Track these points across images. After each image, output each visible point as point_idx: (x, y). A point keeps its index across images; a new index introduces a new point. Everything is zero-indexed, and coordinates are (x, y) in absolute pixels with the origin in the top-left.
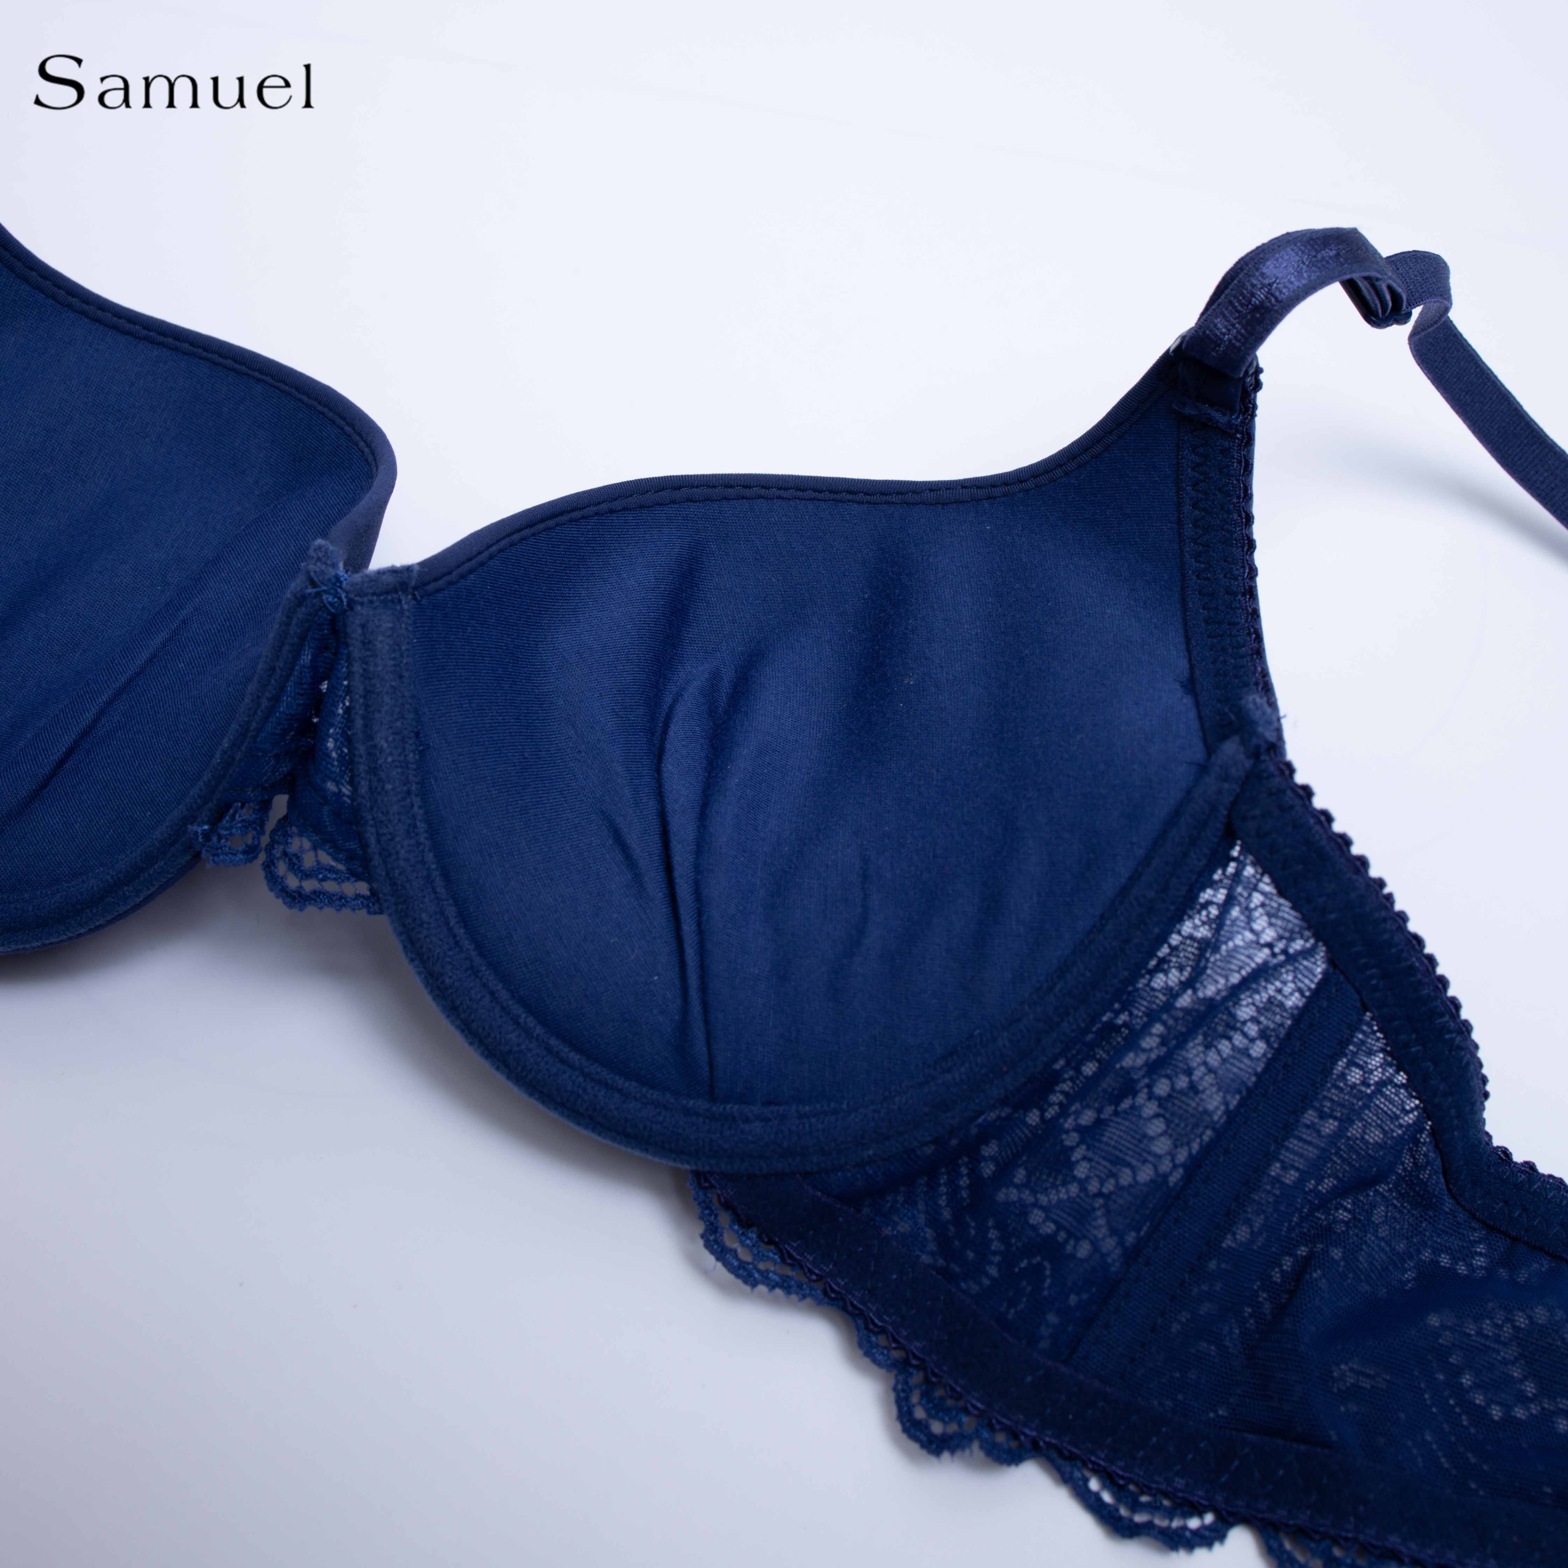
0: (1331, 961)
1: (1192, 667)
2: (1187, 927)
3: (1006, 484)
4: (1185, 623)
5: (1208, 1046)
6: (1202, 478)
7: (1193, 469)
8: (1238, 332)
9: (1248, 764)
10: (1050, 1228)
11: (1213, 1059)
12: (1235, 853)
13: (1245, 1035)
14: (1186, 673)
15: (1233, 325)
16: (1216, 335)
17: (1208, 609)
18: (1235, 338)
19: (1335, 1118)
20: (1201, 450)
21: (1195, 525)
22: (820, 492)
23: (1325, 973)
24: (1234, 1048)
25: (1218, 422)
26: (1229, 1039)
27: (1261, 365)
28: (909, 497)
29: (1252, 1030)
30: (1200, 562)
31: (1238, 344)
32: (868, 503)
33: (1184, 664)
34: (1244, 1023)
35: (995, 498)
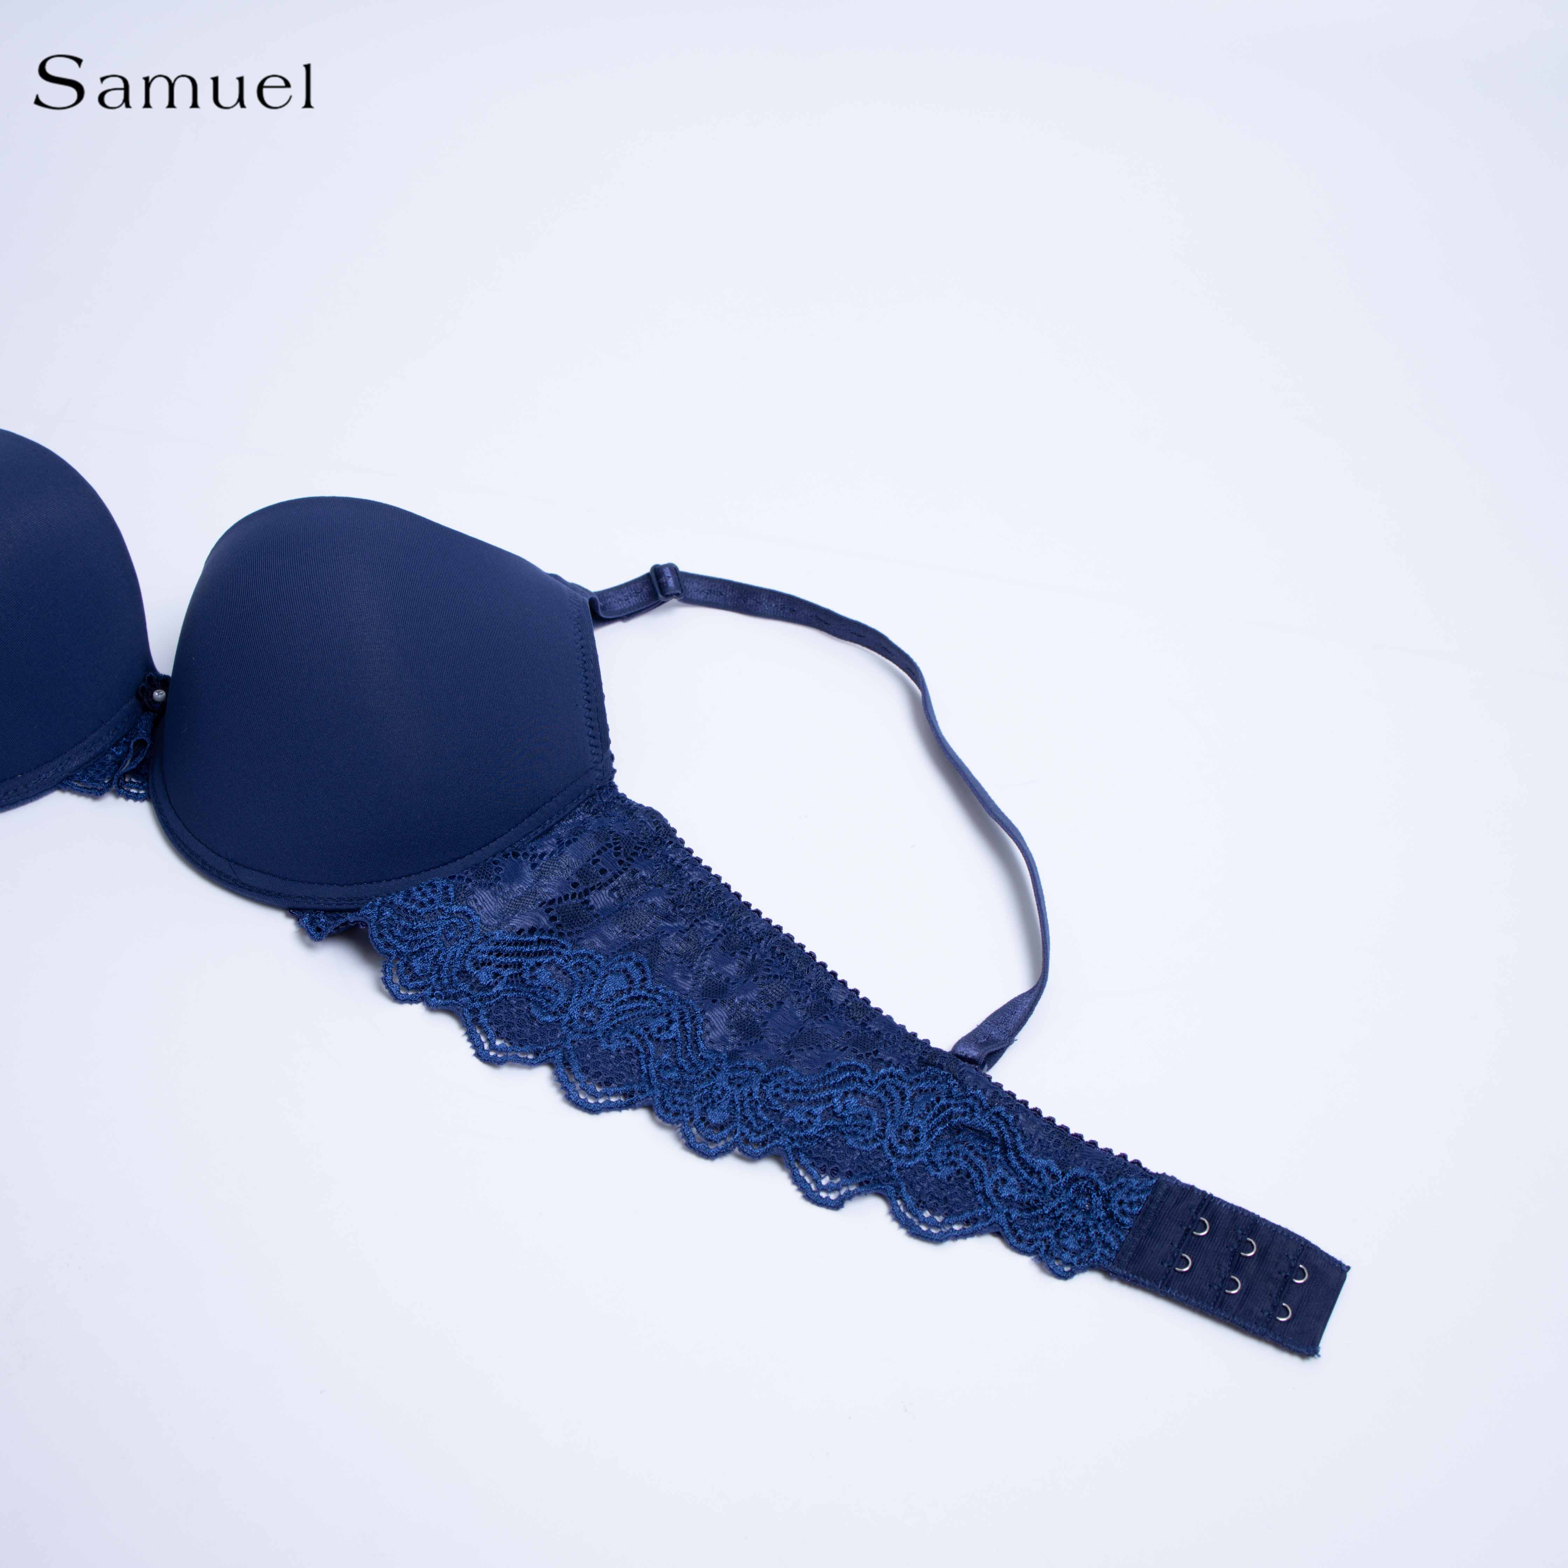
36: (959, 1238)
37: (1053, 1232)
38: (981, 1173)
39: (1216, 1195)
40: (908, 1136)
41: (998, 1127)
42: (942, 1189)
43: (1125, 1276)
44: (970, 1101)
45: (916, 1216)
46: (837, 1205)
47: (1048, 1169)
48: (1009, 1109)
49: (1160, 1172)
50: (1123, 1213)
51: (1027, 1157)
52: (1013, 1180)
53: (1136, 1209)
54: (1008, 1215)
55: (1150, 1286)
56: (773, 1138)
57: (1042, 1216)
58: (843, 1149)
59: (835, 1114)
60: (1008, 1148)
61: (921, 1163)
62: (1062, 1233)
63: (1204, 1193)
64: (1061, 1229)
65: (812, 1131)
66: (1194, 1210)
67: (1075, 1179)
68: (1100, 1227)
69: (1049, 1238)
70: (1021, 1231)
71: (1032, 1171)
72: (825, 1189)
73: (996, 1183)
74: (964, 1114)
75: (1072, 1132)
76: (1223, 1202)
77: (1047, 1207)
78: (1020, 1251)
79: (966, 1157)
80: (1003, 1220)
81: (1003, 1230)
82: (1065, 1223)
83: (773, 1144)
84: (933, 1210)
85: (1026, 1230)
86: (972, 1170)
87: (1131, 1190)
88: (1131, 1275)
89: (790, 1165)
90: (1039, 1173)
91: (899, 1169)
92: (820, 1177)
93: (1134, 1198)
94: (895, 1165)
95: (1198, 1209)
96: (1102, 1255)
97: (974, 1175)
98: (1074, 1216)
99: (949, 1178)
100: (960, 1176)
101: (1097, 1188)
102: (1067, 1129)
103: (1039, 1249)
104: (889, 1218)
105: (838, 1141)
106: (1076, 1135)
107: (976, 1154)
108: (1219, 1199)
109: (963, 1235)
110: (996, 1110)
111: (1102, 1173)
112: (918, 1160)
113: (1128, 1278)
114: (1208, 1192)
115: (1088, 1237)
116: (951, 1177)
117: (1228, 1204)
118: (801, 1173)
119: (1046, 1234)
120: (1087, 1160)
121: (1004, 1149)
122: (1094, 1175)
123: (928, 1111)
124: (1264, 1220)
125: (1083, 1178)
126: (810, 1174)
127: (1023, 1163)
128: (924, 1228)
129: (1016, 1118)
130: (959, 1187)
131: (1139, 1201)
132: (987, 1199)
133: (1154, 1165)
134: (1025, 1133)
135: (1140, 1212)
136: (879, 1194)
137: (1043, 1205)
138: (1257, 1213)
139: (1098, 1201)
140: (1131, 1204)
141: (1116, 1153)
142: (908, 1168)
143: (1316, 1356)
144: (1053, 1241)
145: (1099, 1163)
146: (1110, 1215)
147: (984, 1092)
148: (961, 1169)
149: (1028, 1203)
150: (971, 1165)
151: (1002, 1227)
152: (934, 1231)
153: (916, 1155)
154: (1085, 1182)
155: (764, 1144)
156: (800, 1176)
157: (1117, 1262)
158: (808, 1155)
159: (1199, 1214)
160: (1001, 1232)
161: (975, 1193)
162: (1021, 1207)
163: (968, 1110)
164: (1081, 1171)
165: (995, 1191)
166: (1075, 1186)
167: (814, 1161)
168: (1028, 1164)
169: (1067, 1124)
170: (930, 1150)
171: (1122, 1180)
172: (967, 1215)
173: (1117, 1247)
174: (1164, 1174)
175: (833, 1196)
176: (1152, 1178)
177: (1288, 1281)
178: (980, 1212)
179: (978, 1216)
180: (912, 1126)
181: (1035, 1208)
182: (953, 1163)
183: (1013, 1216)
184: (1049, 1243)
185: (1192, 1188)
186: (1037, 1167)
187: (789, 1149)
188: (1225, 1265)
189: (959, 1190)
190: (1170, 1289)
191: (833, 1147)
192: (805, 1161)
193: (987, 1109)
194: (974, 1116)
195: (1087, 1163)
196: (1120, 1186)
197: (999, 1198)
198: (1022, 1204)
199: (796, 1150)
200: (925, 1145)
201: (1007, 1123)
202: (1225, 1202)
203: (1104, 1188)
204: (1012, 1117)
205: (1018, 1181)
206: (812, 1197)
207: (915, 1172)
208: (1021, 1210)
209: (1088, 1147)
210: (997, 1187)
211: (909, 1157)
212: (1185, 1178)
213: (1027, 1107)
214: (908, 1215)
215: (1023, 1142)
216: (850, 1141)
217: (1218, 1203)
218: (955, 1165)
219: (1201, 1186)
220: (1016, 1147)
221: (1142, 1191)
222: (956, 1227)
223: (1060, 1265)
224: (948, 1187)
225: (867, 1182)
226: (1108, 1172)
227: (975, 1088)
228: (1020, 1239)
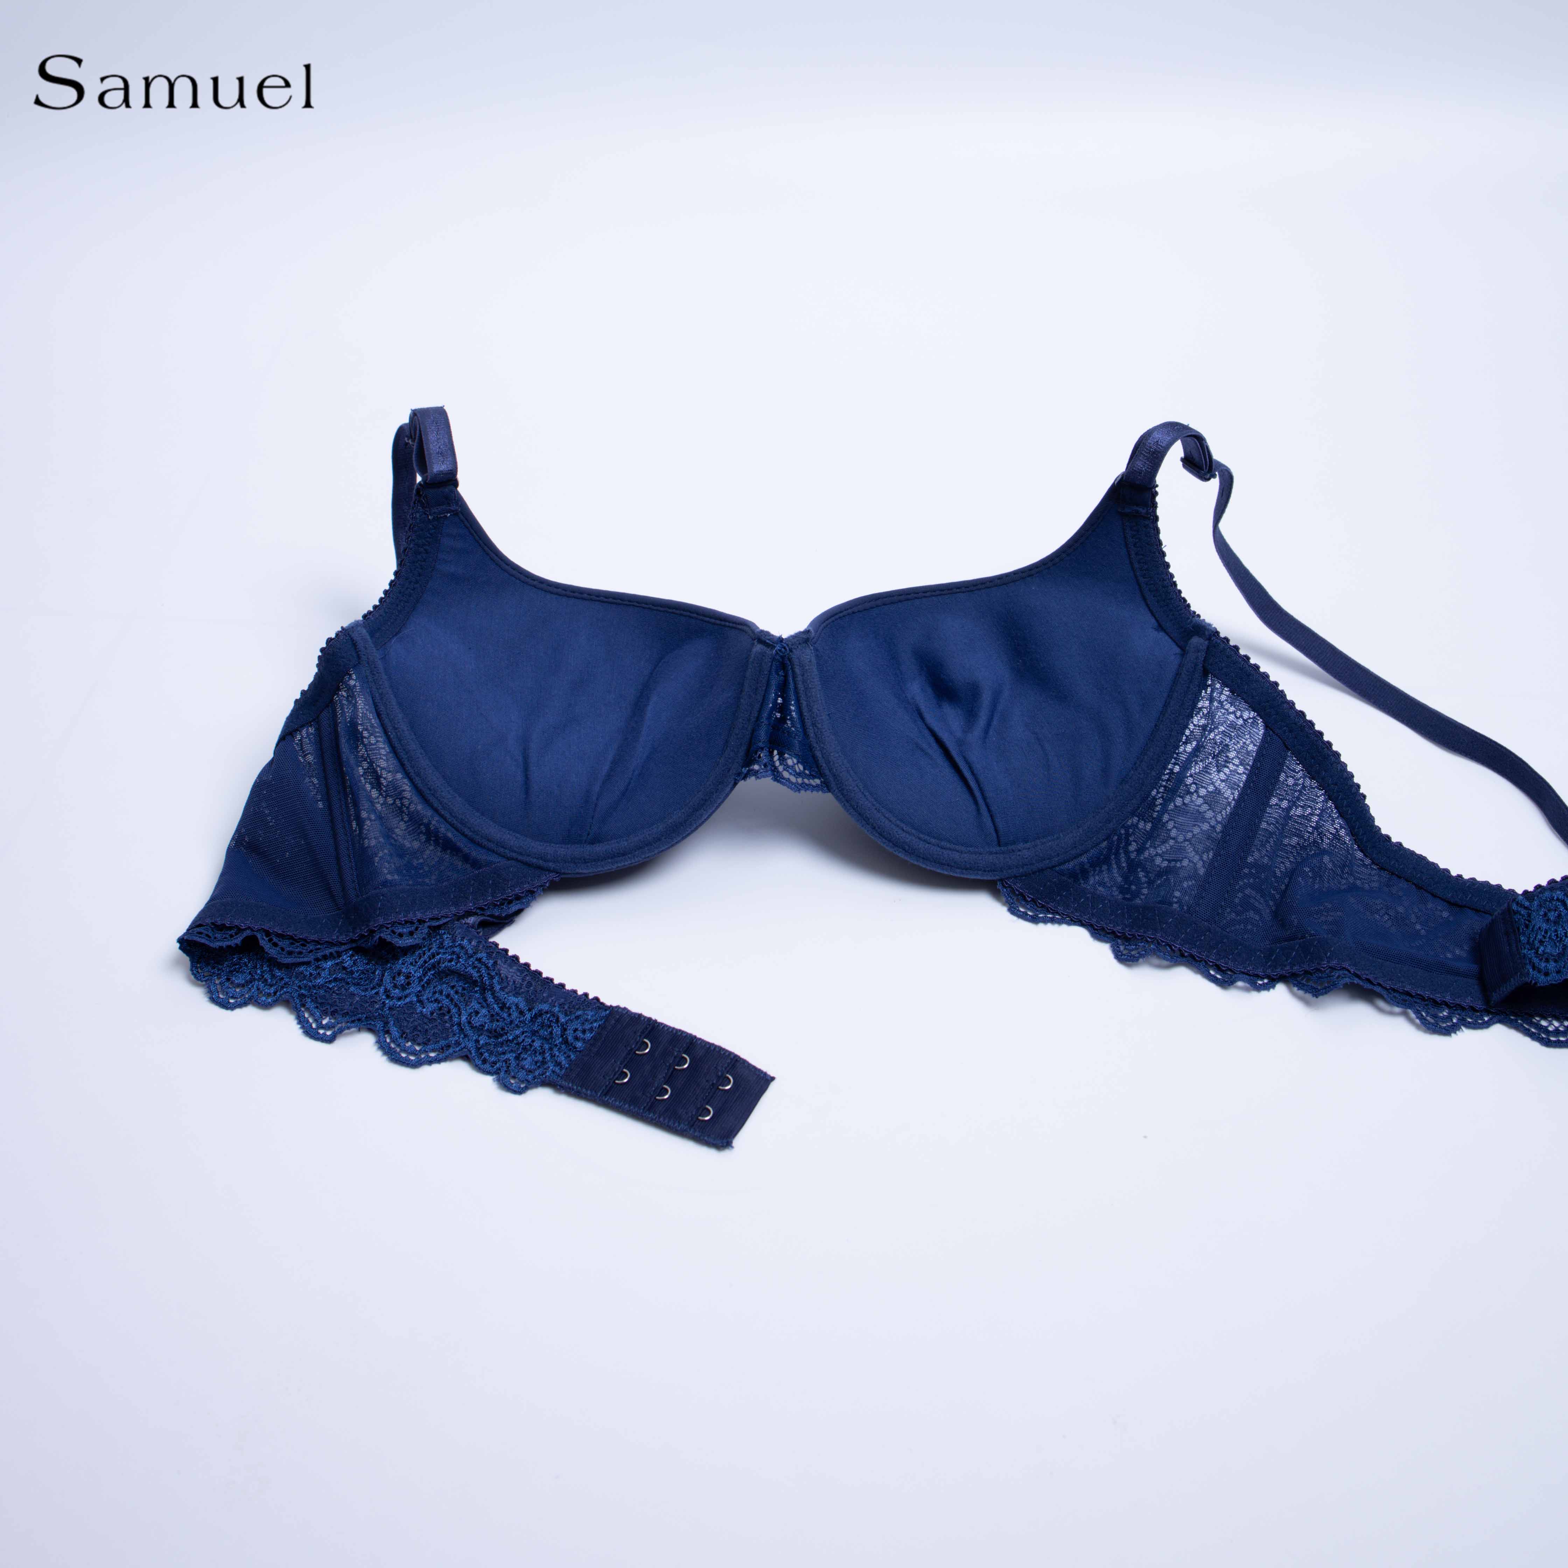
0: (1267, 727)
1: (1157, 621)
2: (1195, 720)
3: (1037, 568)
4: (1147, 605)
5: (1219, 771)
6: (1137, 540)
7: (1132, 538)
8: (1149, 465)
9: (1206, 642)
10: (1165, 864)
11: (1222, 776)
12: (1209, 682)
13: (1234, 764)
14: (1156, 624)
15: (1145, 463)
16: (1138, 469)
17: (1156, 597)
18: (1148, 468)
19: (1286, 800)
20: (1135, 528)
21: (1139, 562)
22: (943, 590)
23: (1264, 734)
24: (1231, 771)
25: (1141, 513)
26: (1228, 767)
27: (1157, 483)
28: (988, 584)
29: (1236, 762)
30: (1146, 578)
31: (1150, 470)
32: (968, 591)
33: (1153, 620)
34: (1232, 759)
35: (1033, 575)
36: (433, 1063)
37: (514, 1055)
38: (459, 1009)
39: (659, 1020)
40: (401, 981)
41: (479, 971)
42: (425, 1023)
43: (570, 1088)
44: (457, 950)
45: (399, 1045)
46: (330, 1040)
47: (517, 1005)
48: (489, 955)
49: (614, 1005)
50: (576, 1038)
51: (502, 995)
52: (484, 1011)
53: (588, 1035)
54: (477, 1041)
55: (591, 1096)
56: (282, 987)
57: (507, 1041)
58: (346, 996)
59: (344, 968)
60: (487, 988)
61: (411, 1002)
62: (522, 1056)
63: (650, 1019)
64: (521, 1053)
65: (319, 981)
66: (639, 1034)
67: (540, 1014)
68: (555, 1049)
69: (510, 1060)
70: (486, 1054)
71: (503, 1007)
72: (323, 1027)
73: (470, 1015)
74: (450, 961)
75: (544, 975)
76: (666, 1026)
77: (511, 1034)
78: (484, 1071)
79: (448, 996)
80: (471, 1045)
81: (471, 1053)
82: (526, 1048)
83: (282, 992)
84: (414, 1041)
85: (491, 1053)
86: (452, 1007)
87: (587, 1020)
88: (575, 1087)
89: (296, 1008)
90: (509, 1008)
91: (390, 1008)
92: (322, 1017)
93: (587, 1026)
94: (387, 1006)
95: (643, 1032)
96: (553, 1072)
97: (454, 1011)
98: (533, 1041)
99: (432, 1013)
100: (441, 1012)
101: (557, 1020)
102: (540, 973)
103: (500, 1069)
104: (375, 1048)
105: (343, 989)
106: (547, 978)
107: (457, 992)
108: (662, 1024)
109: (438, 1060)
110: (479, 955)
111: (564, 1008)
112: (408, 1000)
113: (573, 1089)
114: (654, 1018)
115: (544, 1058)
116: (433, 1013)
117: (670, 1027)
118: (306, 1015)
119: (507, 1056)
120: (553, 998)
121: (483, 990)
122: (557, 1009)
123: (420, 958)
124: (700, 1039)
125: (547, 1012)
126: (312, 1015)
127: (497, 1000)
128: (404, 1055)
129: (495, 963)
130: (441, 1022)
131: (591, 1030)
132: (462, 1030)
133: (609, 1000)
134: (502, 975)
135: (592, 1037)
136: (371, 1030)
137: (508, 1032)
138: (694, 1034)
139: (557, 1031)
140: (584, 1032)
141: (580, 993)
142: (398, 1007)
143: (730, 1148)
144: (513, 1063)
145: (562, 1000)
146: (566, 1042)
147: (470, 941)
148: (442, 1006)
149: (495, 1030)
150: (452, 1002)
151: (470, 1051)
152: (412, 1058)
153: (406, 997)
154: (548, 1015)
155: (275, 993)
156: (305, 1017)
157: (566, 1077)
158: (314, 1001)
159: (642, 1037)
160: (469, 1055)
161: (453, 1025)
162: (490, 1035)
163: (454, 957)
164: (545, 1007)
165: (469, 1023)
166: (539, 1020)
167: (318, 1005)
168: (500, 1000)
169: (540, 969)
170: (419, 991)
171: (579, 1013)
172: (443, 1043)
173: (567, 1066)
174: (618, 1007)
175: (329, 1033)
176: (606, 1010)
177: (715, 1087)
178: (453, 1040)
179: (452, 1043)
180: (404, 973)
181: (502, 1036)
182: (436, 1001)
183: (481, 1042)
184: (510, 1064)
185: (640, 1015)
186: (508, 1004)
187: (295, 995)
188: (661, 1076)
189: (439, 1023)
190: (608, 1097)
191: (337, 994)
192: (310, 1004)
193: (472, 956)
194: (459, 962)
195: (552, 1000)
196: (577, 1017)
197: (472, 1027)
198: (490, 1032)
199: (301, 996)
200: (416, 987)
201: (488, 968)
202: (667, 1026)
203: (563, 1019)
204: (491, 962)
205: (489, 1011)
206: (311, 1033)
207: (404, 1010)
208: (489, 1037)
209: (556, 988)
210: (471, 1018)
211: (400, 999)
212: (634, 1008)
213: (507, 955)
214: (393, 1045)
215: (499, 983)
216: (352, 989)
217: (661, 1027)
218: (439, 1003)
219: (647, 1013)
220: (493, 988)
221: (596, 1021)
222: (432, 1055)
223: (516, 1083)
224: (431, 1020)
225: (359, 1020)
226: (569, 1008)
227: (462, 939)
228: (484, 1061)
